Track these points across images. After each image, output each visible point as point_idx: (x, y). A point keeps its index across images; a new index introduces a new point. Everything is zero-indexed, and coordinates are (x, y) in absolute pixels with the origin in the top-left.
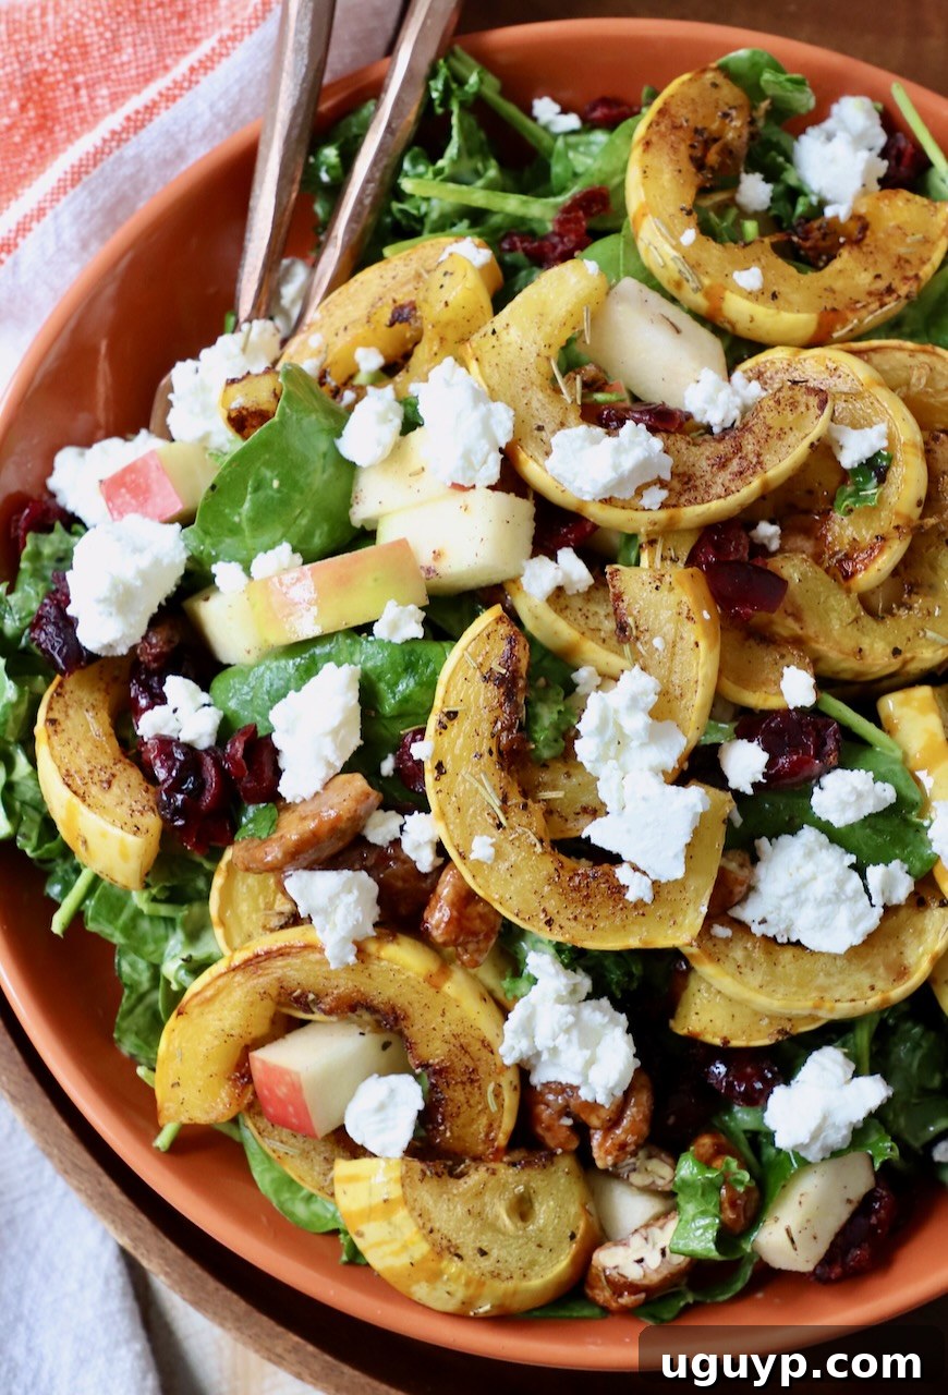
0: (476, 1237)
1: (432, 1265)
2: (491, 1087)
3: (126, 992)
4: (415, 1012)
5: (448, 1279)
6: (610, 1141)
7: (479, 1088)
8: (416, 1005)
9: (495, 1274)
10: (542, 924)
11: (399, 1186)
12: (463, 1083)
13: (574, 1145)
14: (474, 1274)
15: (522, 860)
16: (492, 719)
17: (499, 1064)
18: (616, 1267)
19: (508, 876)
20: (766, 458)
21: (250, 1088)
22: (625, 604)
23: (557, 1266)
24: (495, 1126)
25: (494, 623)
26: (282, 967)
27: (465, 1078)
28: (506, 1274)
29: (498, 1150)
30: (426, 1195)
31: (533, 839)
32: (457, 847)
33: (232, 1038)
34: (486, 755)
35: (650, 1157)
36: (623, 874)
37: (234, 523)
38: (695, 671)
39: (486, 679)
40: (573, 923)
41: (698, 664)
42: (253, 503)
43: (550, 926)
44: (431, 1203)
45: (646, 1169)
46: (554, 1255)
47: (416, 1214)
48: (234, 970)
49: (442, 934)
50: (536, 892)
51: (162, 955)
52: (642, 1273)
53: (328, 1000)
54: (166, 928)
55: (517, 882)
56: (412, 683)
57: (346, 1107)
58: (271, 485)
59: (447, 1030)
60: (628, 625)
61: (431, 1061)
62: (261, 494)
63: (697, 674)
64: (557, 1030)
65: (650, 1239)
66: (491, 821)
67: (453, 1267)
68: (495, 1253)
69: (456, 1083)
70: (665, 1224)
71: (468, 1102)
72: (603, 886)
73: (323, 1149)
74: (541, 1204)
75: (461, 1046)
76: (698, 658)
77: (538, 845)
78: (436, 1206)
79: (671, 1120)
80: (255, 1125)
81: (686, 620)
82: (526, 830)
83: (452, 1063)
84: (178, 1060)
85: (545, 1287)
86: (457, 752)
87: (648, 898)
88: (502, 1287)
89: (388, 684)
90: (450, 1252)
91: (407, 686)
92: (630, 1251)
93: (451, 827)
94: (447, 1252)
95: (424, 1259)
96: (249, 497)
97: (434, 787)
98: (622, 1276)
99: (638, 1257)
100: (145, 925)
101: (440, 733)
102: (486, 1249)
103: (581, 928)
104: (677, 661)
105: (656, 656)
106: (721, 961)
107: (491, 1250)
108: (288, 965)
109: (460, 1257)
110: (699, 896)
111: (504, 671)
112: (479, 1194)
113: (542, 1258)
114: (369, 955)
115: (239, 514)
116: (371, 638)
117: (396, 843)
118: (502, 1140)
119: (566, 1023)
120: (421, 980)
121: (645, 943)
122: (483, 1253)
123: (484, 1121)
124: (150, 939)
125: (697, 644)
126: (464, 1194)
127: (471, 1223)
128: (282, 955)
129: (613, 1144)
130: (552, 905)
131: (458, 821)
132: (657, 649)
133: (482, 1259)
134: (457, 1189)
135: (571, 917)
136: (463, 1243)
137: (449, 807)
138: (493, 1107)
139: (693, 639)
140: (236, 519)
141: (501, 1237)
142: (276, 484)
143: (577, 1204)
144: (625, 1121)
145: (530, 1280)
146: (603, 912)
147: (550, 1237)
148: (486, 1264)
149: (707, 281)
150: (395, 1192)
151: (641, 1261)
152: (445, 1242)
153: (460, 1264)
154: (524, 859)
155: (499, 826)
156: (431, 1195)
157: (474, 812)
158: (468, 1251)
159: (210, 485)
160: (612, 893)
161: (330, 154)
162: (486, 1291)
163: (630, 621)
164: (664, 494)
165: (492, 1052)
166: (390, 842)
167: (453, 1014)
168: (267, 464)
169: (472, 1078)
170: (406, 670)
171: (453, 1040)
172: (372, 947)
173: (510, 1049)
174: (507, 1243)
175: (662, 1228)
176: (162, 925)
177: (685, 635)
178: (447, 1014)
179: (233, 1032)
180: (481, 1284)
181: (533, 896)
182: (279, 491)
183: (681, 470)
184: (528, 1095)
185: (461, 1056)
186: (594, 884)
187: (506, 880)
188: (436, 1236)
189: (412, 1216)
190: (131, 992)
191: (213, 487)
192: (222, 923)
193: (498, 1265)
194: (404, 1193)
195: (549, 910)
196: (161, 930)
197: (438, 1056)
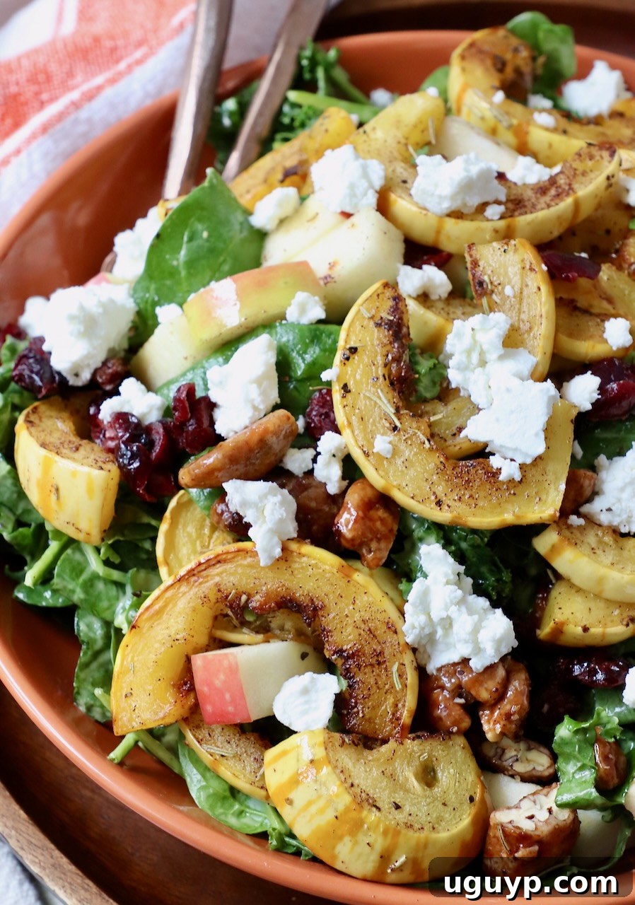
0: (390, 793)
1: (354, 815)
2: (395, 668)
3: (84, 647)
4: (330, 601)
5: (368, 828)
6: (497, 712)
7: (386, 669)
8: (331, 597)
9: (409, 825)
10: (433, 505)
11: (323, 749)
12: (372, 665)
13: (466, 723)
14: (390, 823)
15: (414, 455)
16: (385, 353)
17: (402, 642)
18: (510, 822)
19: (404, 468)
20: (575, 186)
21: (192, 695)
22: (481, 268)
23: (459, 824)
24: (400, 705)
25: (382, 287)
26: (219, 574)
27: (373, 661)
28: (417, 826)
29: (403, 728)
30: (347, 757)
31: (423, 438)
32: (361, 448)
33: (177, 642)
34: (381, 379)
35: (529, 749)
36: (495, 462)
37: (173, 267)
38: (539, 309)
39: (378, 325)
40: (458, 504)
41: (541, 304)
42: (189, 250)
43: (440, 506)
44: (350, 764)
45: (527, 760)
46: (458, 814)
47: (339, 771)
48: (179, 580)
49: (350, 530)
50: (427, 480)
51: (114, 612)
52: (534, 826)
53: (258, 597)
54: (118, 591)
55: (412, 472)
56: (317, 350)
57: (274, 699)
58: (201, 237)
59: (357, 617)
60: (484, 281)
61: (345, 648)
62: (195, 244)
63: (541, 310)
64: (448, 601)
65: (537, 802)
66: (388, 425)
67: (372, 817)
68: (407, 808)
69: (366, 666)
70: (548, 793)
71: (376, 683)
72: (480, 472)
73: (253, 750)
74: (443, 771)
75: (370, 630)
76: (540, 300)
77: (427, 442)
78: (355, 767)
79: (546, 707)
80: (194, 736)
81: (529, 272)
82: (416, 431)
83: (363, 647)
84: (132, 672)
85: (452, 840)
86: (358, 377)
87: (518, 476)
88: (413, 837)
89: (298, 353)
90: (369, 804)
91: (314, 352)
92: (521, 811)
93: (356, 432)
94: (366, 804)
95: (347, 810)
96: (184, 246)
97: (341, 403)
98: (518, 828)
99: (530, 814)
100: (100, 586)
101: (344, 364)
102: (400, 804)
103: (465, 507)
104: (525, 304)
105: (508, 302)
106: (578, 546)
107: (404, 805)
108: (225, 571)
109: (379, 809)
110: (557, 479)
111: (392, 318)
112: (390, 760)
113: (447, 815)
114: (292, 552)
115: (178, 260)
116: (284, 322)
117: (310, 473)
118: (406, 717)
119: (455, 598)
120: (335, 571)
121: (518, 517)
122: (397, 807)
123: (391, 700)
124: (104, 597)
125: (539, 289)
126: (378, 760)
127: (385, 783)
128: (219, 562)
129: (500, 714)
130: (440, 490)
131: (362, 427)
132: (508, 297)
133: (396, 812)
134: (372, 756)
135: (456, 498)
136: (380, 797)
137: (354, 418)
138: (398, 686)
139: (535, 285)
140: (175, 263)
141: (411, 796)
142: (205, 234)
143: (473, 773)
144: (510, 693)
145: (438, 832)
146: (482, 494)
147: (452, 799)
148: (400, 817)
149: (515, 122)
150: (320, 753)
151: (531, 817)
152: (364, 795)
153: (378, 814)
154: (416, 454)
155: (395, 428)
156: (350, 759)
157: (374, 421)
158: (385, 804)
159: (154, 234)
160: (488, 477)
161: (230, 104)
162: (401, 840)
163: (486, 278)
164: (501, 209)
165: (396, 632)
166: (305, 473)
167: (362, 600)
168: (200, 220)
169: (379, 661)
170: (312, 341)
171: (363, 626)
172: (294, 546)
173: (411, 629)
174: (416, 801)
175: (546, 795)
176: (114, 588)
177: (529, 283)
178: (357, 602)
179: (178, 637)
180: (397, 833)
181: (425, 484)
182: (208, 240)
183: (512, 197)
184: (426, 682)
185: (370, 640)
186: (473, 471)
187: (402, 471)
188: (355, 789)
189: (335, 773)
190: (88, 649)
191: (158, 236)
192: (167, 563)
193: (410, 818)
194: (327, 754)
195: (438, 493)
196: (113, 591)
197: (350, 641)
